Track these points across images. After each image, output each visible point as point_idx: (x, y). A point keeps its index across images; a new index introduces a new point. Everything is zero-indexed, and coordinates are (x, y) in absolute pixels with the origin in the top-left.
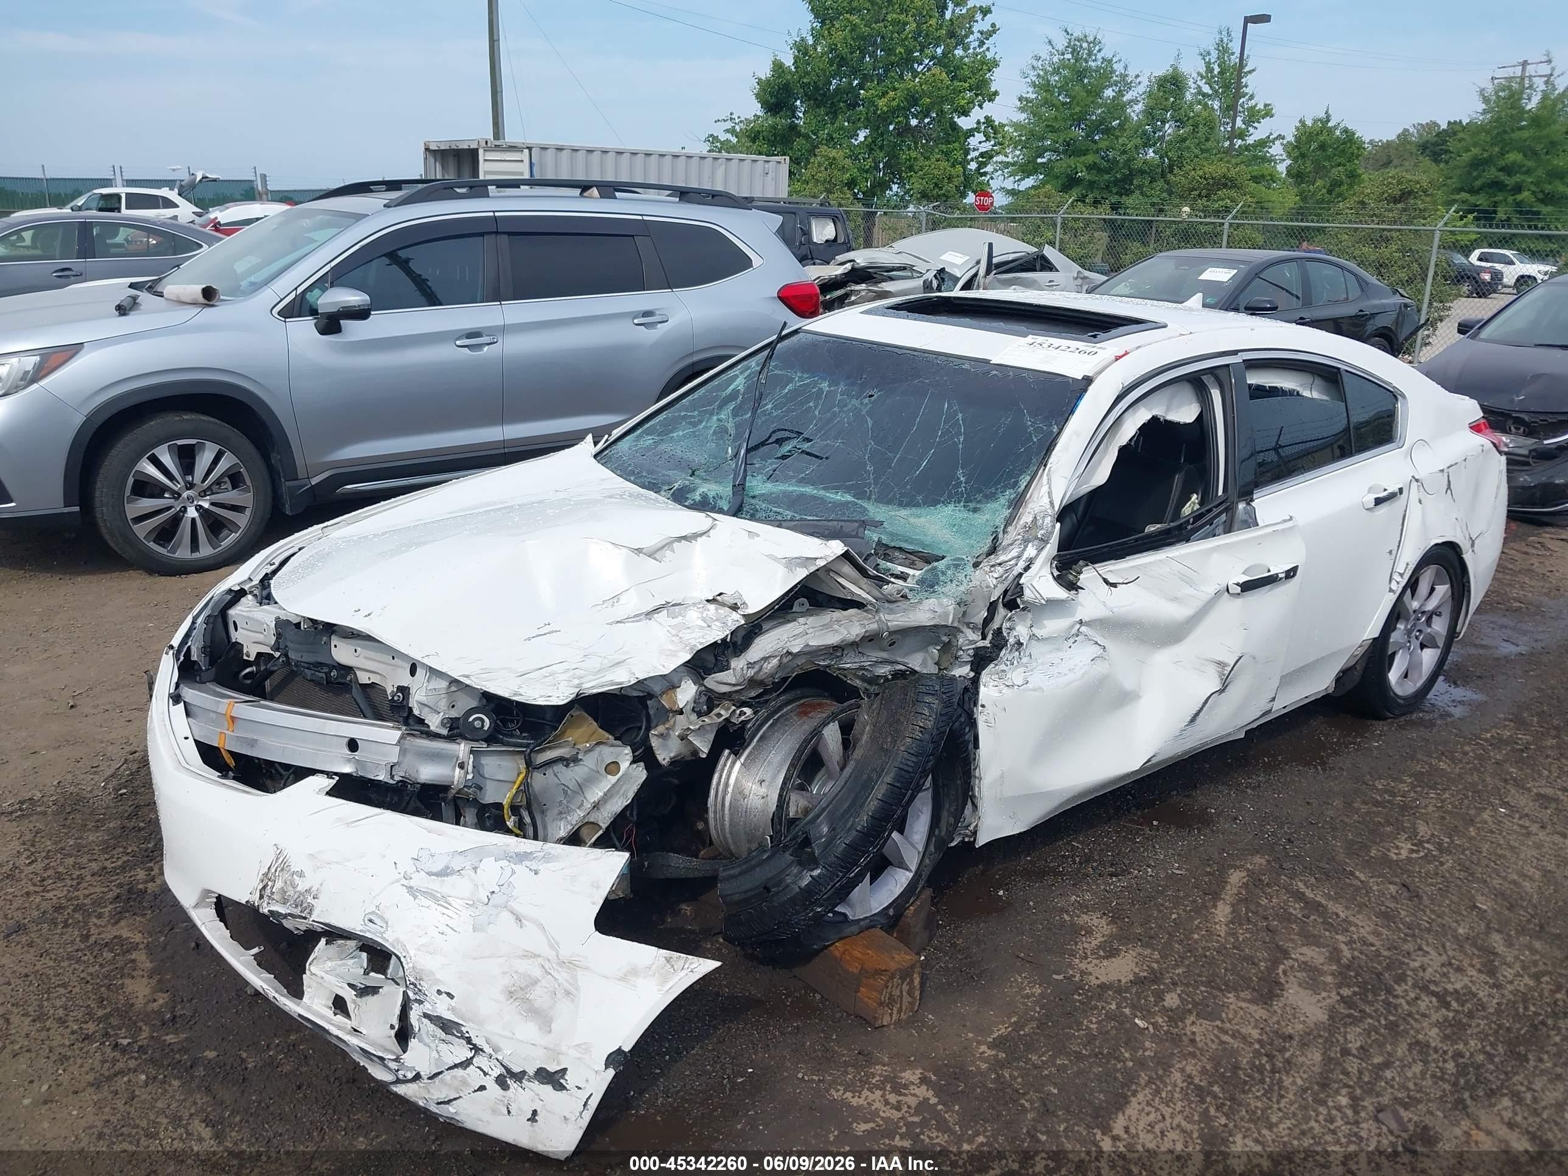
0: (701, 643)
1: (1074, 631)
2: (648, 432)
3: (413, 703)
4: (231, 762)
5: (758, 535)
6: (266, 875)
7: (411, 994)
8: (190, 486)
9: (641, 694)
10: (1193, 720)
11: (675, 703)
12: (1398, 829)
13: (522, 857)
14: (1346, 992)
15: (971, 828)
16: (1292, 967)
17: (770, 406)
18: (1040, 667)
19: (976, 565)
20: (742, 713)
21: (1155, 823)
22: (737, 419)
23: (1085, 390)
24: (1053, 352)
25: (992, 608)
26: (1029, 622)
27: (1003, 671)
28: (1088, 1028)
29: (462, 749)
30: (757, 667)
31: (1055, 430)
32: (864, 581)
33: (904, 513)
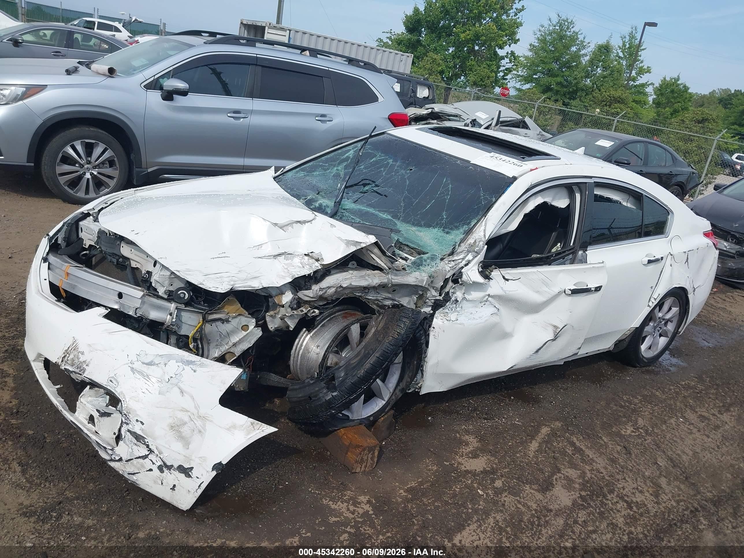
0: (298, 275)
1: (485, 299)
2: (302, 170)
3: (152, 280)
4: (64, 295)
5: (335, 227)
6: (66, 351)
7: (123, 419)
8: (89, 163)
9: (266, 295)
10: (537, 351)
11: (281, 302)
12: (628, 420)
13: (189, 363)
14: (583, 493)
15: (419, 385)
16: (560, 477)
17: (362, 167)
18: (465, 314)
19: (442, 259)
20: (314, 312)
21: (512, 398)
22: (346, 171)
23: (512, 183)
24: (501, 162)
25: (446, 281)
26: (463, 291)
27: (447, 313)
28: (455, 490)
29: (172, 306)
30: (324, 291)
31: (494, 200)
32: (383, 258)
33: (414, 228)
